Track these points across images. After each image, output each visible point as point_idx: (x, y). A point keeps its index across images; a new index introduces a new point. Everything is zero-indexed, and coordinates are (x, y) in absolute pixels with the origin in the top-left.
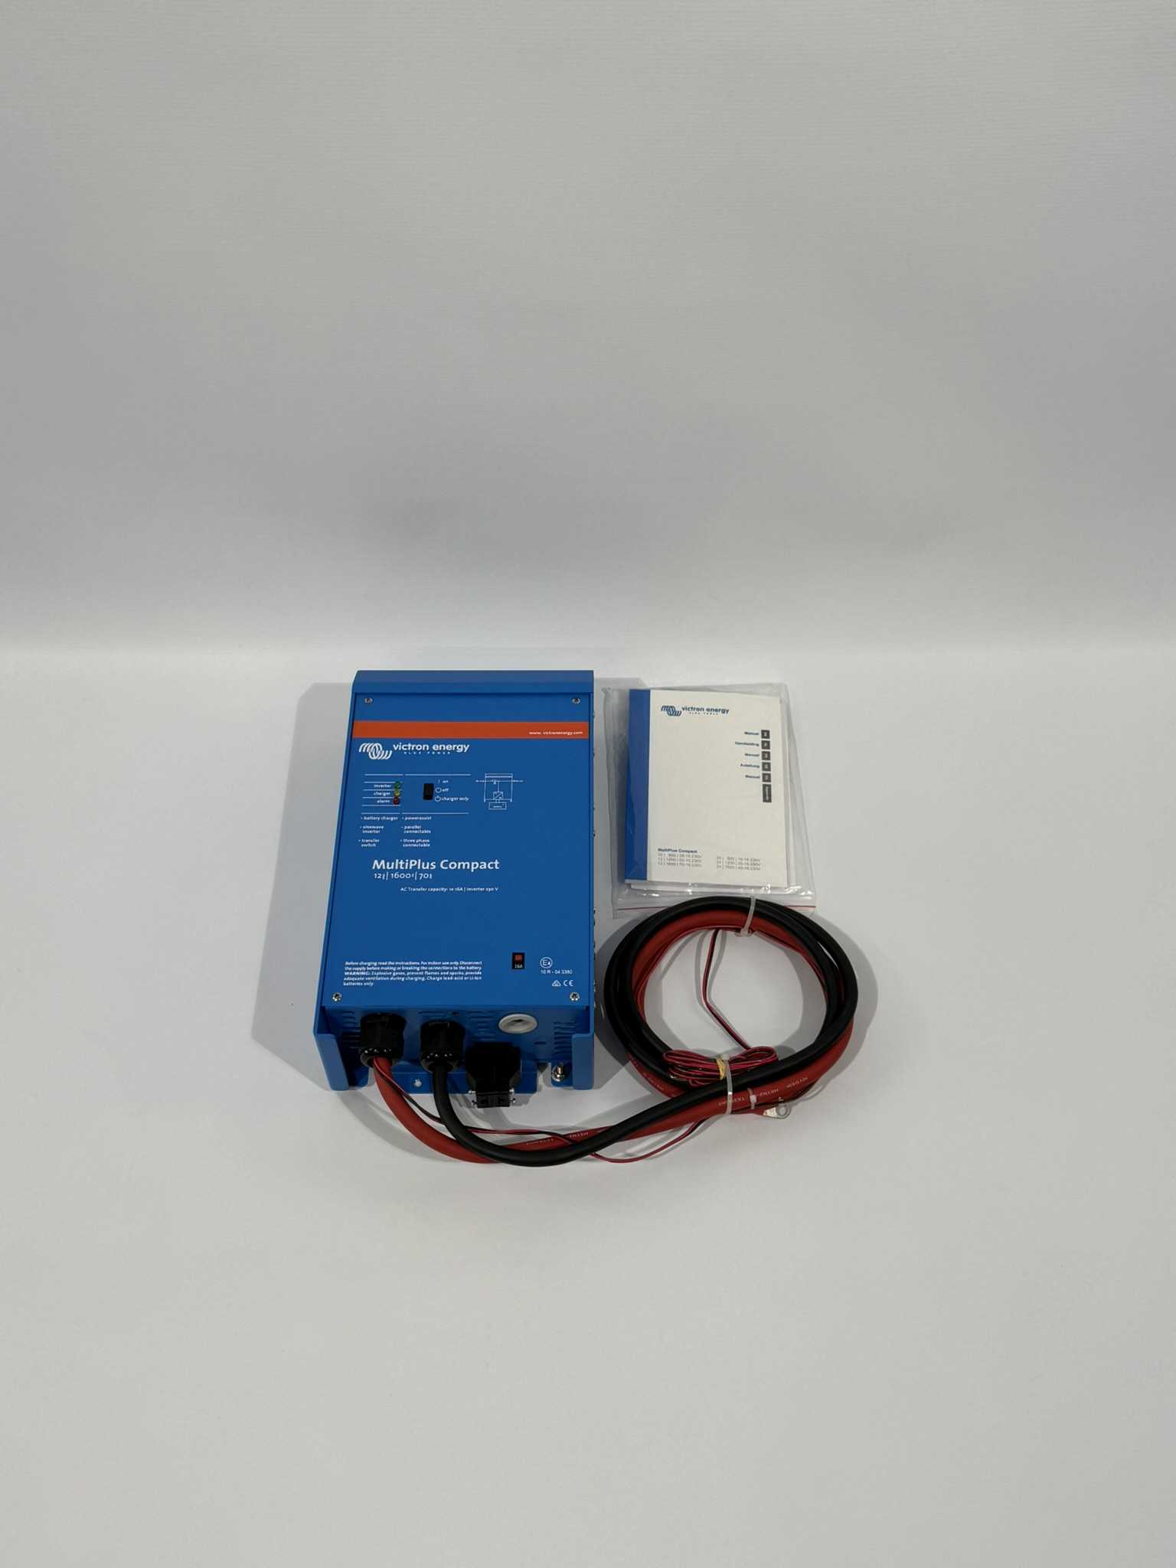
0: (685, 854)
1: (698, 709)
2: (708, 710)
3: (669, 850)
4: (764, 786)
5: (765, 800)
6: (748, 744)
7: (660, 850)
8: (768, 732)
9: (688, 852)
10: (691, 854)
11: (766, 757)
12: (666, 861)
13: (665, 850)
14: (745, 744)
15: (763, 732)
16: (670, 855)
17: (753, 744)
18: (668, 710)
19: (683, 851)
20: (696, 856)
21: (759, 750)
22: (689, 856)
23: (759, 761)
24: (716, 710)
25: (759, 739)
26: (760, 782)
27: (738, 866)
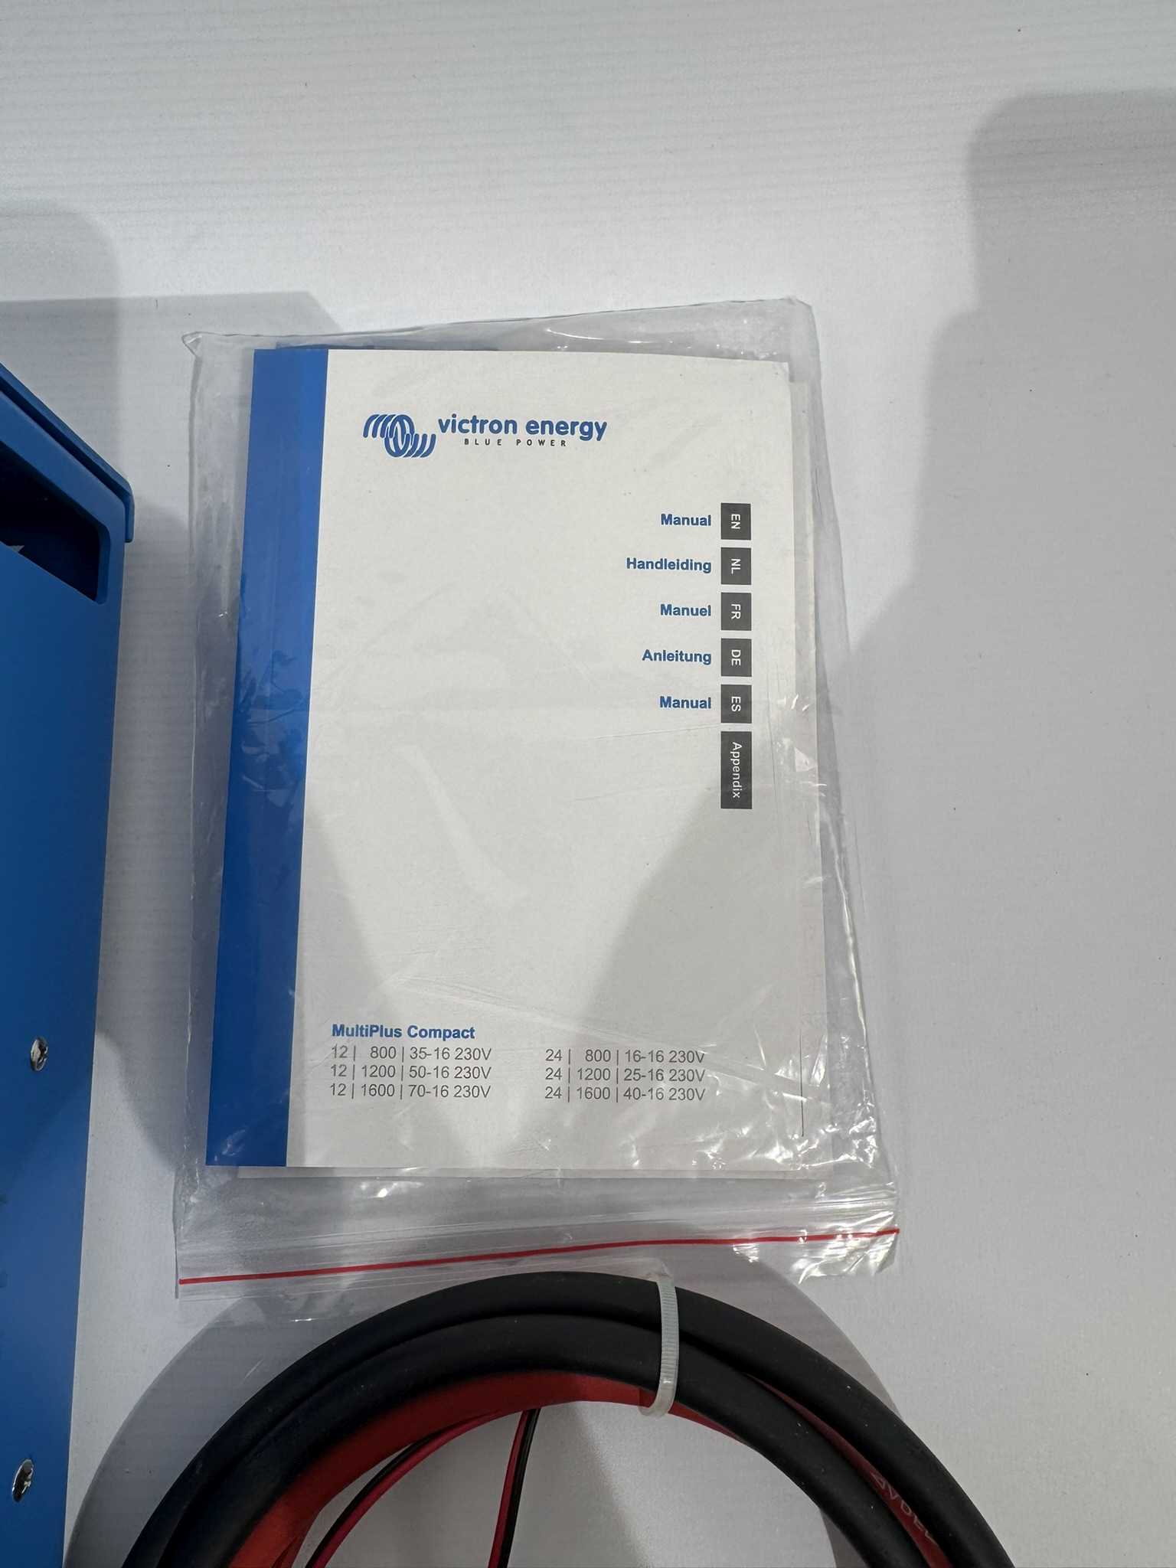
0: (432, 1043)
1: (497, 427)
2: (532, 427)
3: (373, 1029)
4: (727, 739)
5: (728, 802)
6: (671, 566)
7: (338, 1031)
8: (745, 510)
9: (445, 1034)
10: (452, 1043)
11: (737, 615)
12: (361, 1079)
13: (360, 1031)
14: (663, 564)
15: (727, 509)
16: (375, 1052)
17: (688, 565)
18: (388, 435)
19: (425, 1033)
20: (471, 1054)
21: (710, 589)
22: (444, 1053)
23: (709, 635)
24: (562, 428)
25: (709, 544)
26: (711, 724)
27: (624, 1086)
